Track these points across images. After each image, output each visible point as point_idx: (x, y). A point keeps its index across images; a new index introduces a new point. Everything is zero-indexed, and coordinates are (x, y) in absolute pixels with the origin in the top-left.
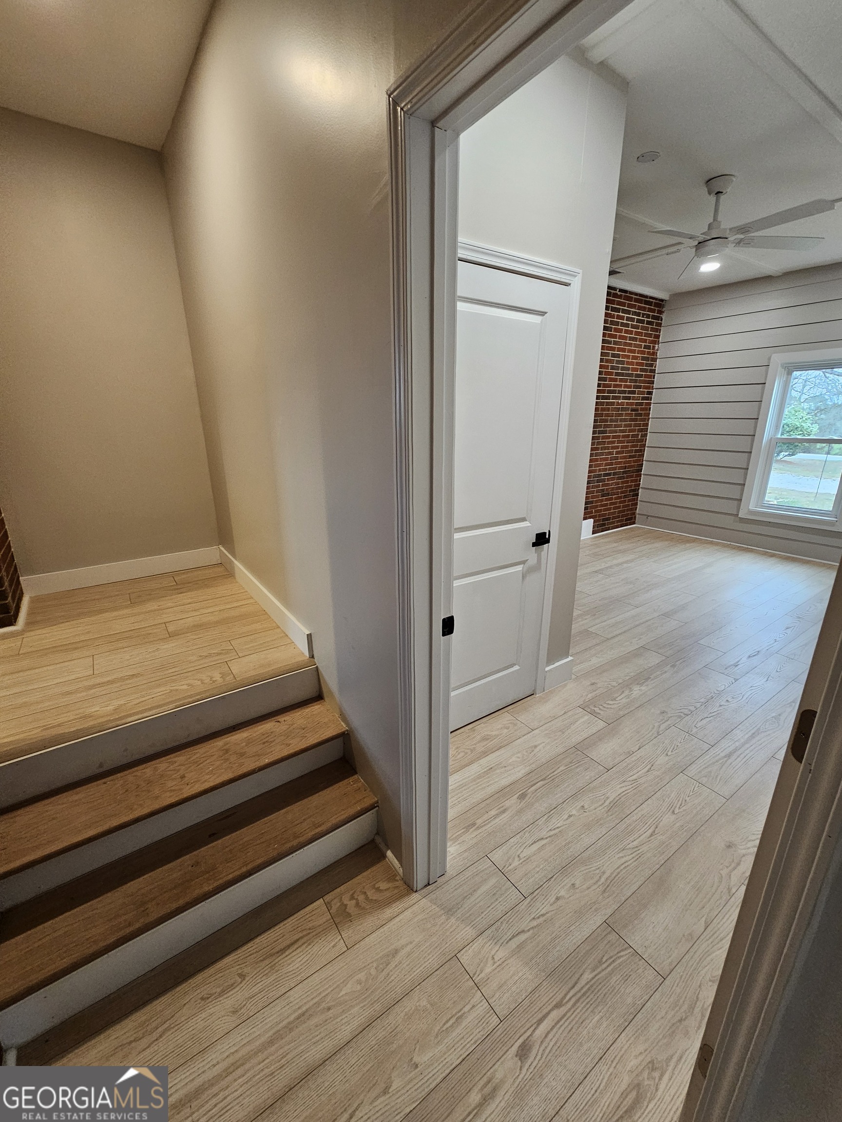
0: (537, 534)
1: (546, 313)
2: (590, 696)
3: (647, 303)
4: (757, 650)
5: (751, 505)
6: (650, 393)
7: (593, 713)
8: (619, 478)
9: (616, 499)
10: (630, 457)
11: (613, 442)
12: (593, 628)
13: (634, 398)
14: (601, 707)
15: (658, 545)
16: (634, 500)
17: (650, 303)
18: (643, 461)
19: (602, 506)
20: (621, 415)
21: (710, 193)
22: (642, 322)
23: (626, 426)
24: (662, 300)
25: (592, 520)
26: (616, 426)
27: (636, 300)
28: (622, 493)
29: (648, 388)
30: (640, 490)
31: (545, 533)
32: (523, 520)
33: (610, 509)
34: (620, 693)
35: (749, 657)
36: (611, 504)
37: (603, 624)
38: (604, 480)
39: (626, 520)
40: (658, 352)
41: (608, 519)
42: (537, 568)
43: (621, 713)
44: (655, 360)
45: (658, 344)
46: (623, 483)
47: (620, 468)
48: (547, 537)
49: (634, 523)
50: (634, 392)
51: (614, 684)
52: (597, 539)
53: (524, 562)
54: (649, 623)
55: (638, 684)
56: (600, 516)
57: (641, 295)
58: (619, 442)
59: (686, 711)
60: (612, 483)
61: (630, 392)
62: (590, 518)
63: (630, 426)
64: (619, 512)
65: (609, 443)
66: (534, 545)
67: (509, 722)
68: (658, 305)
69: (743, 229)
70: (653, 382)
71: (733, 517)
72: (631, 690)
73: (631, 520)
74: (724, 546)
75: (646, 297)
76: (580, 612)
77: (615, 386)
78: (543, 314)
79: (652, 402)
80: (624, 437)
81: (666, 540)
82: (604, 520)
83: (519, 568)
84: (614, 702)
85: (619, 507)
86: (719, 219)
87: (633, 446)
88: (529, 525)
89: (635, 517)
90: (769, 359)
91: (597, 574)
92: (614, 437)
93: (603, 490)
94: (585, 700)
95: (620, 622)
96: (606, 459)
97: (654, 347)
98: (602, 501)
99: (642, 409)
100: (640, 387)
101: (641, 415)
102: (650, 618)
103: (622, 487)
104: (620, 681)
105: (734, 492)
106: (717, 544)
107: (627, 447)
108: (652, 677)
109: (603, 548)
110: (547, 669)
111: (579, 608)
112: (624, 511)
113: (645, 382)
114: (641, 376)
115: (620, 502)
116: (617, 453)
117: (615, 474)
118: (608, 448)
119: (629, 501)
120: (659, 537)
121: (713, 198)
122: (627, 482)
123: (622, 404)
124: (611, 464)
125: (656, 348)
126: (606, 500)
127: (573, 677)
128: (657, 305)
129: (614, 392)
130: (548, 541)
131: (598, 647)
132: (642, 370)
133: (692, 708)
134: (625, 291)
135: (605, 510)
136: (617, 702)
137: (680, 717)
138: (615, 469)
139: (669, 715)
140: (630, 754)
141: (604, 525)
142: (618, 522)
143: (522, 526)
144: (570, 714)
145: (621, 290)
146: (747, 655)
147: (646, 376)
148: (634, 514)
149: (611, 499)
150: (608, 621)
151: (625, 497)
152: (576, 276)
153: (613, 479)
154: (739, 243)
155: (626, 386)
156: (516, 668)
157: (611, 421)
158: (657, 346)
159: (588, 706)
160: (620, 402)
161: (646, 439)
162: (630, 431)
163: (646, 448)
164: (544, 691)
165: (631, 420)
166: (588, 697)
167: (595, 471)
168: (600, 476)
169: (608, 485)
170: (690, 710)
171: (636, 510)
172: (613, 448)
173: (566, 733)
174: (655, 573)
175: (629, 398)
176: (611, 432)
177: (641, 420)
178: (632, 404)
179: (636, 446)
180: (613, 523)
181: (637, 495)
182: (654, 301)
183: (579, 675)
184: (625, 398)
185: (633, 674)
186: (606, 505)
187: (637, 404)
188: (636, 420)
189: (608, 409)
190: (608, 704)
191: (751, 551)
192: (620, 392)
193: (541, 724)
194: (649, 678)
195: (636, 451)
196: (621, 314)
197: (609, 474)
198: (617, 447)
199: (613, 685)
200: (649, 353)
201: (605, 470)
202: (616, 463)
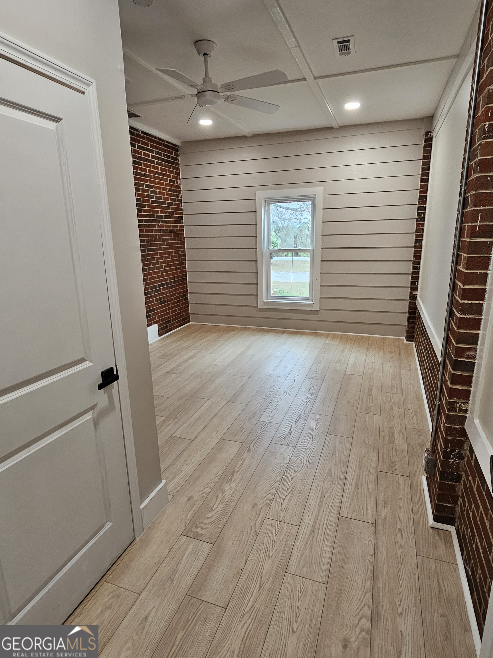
0: (102, 373)
1: (61, 119)
2: (190, 515)
3: (164, 145)
4: (298, 415)
5: (264, 299)
6: (181, 218)
7: (197, 537)
8: (171, 287)
9: (172, 304)
10: (176, 269)
11: (161, 258)
12: (178, 432)
13: (170, 222)
14: (202, 525)
15: (211, 337)
16: (185, 303)
17: (168, 147)
18: (186, 272)
19: (162, 312)
20: (162, 235)
21: (199, 53)
22: (164, 161)
23: (168, 244)
24: (176, 146)
25: (156, 325)
26: (160, 245)
27: (156, 142)
28: (175, 299)
29: (179, 214)
30: (188, 295)
31: (112, 369)
32: (82, 360)
33: (169, 313)
34: (215, 499)
35: (296, 422)
36: (169, 309)
37: (185, 425)
38: (160, 290)
39: (183, 320)
40: (181, 186)
41: (170, 321)
42: (110, 409)
43: (221, 524)
44: (180, 192)
45: (180, 180)
46: (175, 290)
47: (170, 279)
48: (115, 373)
49: (189, 321)
50: (169, 217)
51: (208, 490)
52: (163, 341)
53: (93, 408)
54: (220, 413)
55: (227, 482)
56: (162, 320)
57: (159, 139)
58: (166, 258)
59: (270, 496)
60: (167, 292)
61: (166, 217)
62: (154, 323)
63: (171, 244)
64: (177, 315)
65: (158, 259)
66: (100, 387)
67: (110, 596)
68: (175, 148)
69: (229, 87)
70: (181, 210)
71: (255, 308)
72: (223, 491)
73: (186, 320)
74: (254, 330)
75: (164, 141)
76: (163, 418)
77: (154, 211)
78: (57, 120)
79: (184, 225)
80: (168, 253)
81: (216, 332)
82: (166, 323)
83: (89, 416)
84: (213, 513)
85: (176, 311)
86: (210, 76)
87: (176, 260)
88: (91, 364)
89: (189, 316)
90: (255, 194)
91: (170, 374)
92: (160, 254)
93: (160, 299)
94: (186, 523)
95: (198, 419)
96: (157, 273)
97: (177, 182)
98: (161, 307)
99: (178, 231)
100: (173, 213)
101: (177, 235)
102: (221, 407)
103: (175, 294)
104: (212, 485)
105: (251, 290)
106: (249, 329)
107: (172, 261)
108: (236, 469)
109: (170, 348)
110: (142, 506)
111: (161, 414)
112: (180, 313)
113: (176, 209)
114: (172, 204)
115: (176, 307)
116: (166, 266)
117: (167, 284)
118: (157, 263)
119: (182, 304)
120: (209, 330)
121: (202, 58)
122: (178, 289)
123: (162, 226)
124: (163, 276)
125: (179, 182)
126: (165, 306)
127: (170, 497)
128: (173, 148)
129: (153, 216)
130: (116, 378)
131: (185, 453)
132: (172, 199)
133: (274, 491)
134: (147, 134)
135: (165, 315)
136: (216, 511)
137: (267, 504)
138: (166, 280)
139: (260, 507)
140: (240, 573)
141: (167, 327)
142: (177, 322)
143: (81, 368)
144: (174, 549)
145: (142, 132)
146: (294, 422)
147: (176, 205)
148: (188, 314)
149: (168, 305)
150: (188, 421)
151: (178, 301)
152: (89, 85)
153: (167, 288)
154: (227, 98)
155: (162, 212)
156: (109, 525)
157: (156, 240)
158: (179, 181)
159: (190, 530)
160: (160, 224)
161: (185, 254)
162: (172, 248)
163: (187, 261)
164: (143, 531)
165: (171, 239)
166: (188, 519)
167: (150, 283)
168: (156, 287)
169: (163, 293)
170: (273, 494)
171: (189, 311)
172: (161, 263)
173: (176, 579)
174: (214, 363)
175: (166, 222)
176: (158, 250)
177: (179, 239)
178: (169, 226)
179: (179, 260)
180: (174, 324)
181: (187, 299)
182: (170, 145)
183: (175, 493)
184: (163, 222)
185: (220, 473)
186: (165, 310)
187: (173, 226)
188: (174, 239)
189: (152, 231)
190: (208, 518)
191: (270, 331)
192: (158, 217)
193: (148, 578)
194: (234, 471)
195: (180, 264)
196: (146, 152)
197: (163, 285)
198: (165, 262)
199: (207, 492)
200: (174, 186)
201: (159, 281)
202: (167, 275)
